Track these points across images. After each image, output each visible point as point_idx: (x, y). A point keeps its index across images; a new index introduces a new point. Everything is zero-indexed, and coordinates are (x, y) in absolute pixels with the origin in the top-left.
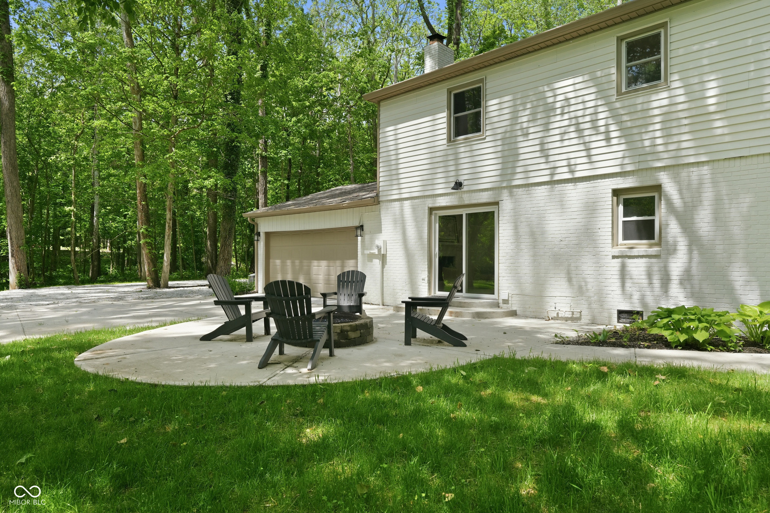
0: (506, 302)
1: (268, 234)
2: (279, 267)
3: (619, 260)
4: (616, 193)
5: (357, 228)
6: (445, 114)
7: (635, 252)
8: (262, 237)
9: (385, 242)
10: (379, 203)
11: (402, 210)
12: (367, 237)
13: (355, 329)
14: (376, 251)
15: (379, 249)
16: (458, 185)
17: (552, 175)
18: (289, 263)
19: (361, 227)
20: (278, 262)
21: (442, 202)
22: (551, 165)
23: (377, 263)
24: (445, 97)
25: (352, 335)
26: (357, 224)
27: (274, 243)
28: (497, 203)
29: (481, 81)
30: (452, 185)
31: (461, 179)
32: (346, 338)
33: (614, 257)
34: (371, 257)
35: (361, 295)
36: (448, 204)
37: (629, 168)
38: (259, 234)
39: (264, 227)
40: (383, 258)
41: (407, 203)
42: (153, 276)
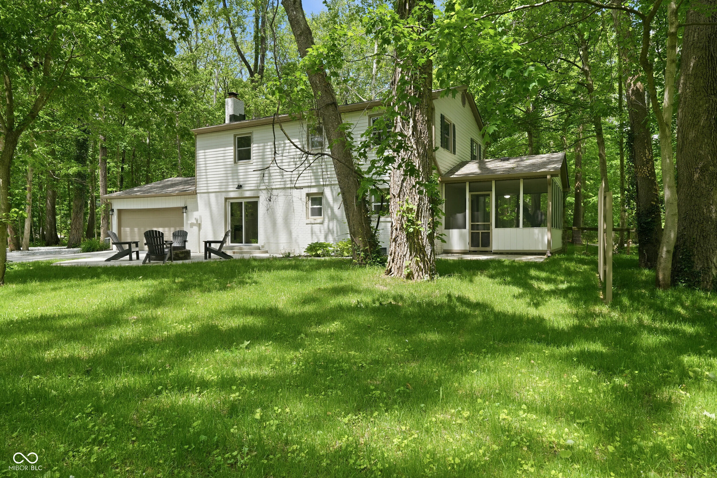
0: (263, 247)
1: (120, 211)
2: (128, 233)
3: (310, 225)
4: (308, 195)
5: (183, 208)
6: (232, 148)
7: (316, 222)
8: (116, 212)
9: (201, 217)
10: (196, 193)
11: (209, 198)
12: (189, 213)
13: (182, 253)
14: (195, 222)
15: (197, 221)
16: (240, 187)
17: (285, 184)
18: (136, 230)
19: (186, 208)
20: (128, 229)
21: (232, 195)
22: (284, 180)
23: (196, 228)
24: (232, 139)
25: (181, 256)
26: (183, 206)
27: (124, 217)
28: (258, 197)
29: (251, 133)
30: (237, 186)
31: (241, 183)
32: (178, 257)
33: (307, 224)
34: (192, 225)
35: (185, 241)
36: (235, 196)
37: (314, 184)
38: (113, 210)
39: (117, 206)
40: (199, 226)
41: (212, 196)
42: (15, 241)
